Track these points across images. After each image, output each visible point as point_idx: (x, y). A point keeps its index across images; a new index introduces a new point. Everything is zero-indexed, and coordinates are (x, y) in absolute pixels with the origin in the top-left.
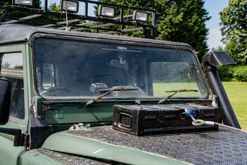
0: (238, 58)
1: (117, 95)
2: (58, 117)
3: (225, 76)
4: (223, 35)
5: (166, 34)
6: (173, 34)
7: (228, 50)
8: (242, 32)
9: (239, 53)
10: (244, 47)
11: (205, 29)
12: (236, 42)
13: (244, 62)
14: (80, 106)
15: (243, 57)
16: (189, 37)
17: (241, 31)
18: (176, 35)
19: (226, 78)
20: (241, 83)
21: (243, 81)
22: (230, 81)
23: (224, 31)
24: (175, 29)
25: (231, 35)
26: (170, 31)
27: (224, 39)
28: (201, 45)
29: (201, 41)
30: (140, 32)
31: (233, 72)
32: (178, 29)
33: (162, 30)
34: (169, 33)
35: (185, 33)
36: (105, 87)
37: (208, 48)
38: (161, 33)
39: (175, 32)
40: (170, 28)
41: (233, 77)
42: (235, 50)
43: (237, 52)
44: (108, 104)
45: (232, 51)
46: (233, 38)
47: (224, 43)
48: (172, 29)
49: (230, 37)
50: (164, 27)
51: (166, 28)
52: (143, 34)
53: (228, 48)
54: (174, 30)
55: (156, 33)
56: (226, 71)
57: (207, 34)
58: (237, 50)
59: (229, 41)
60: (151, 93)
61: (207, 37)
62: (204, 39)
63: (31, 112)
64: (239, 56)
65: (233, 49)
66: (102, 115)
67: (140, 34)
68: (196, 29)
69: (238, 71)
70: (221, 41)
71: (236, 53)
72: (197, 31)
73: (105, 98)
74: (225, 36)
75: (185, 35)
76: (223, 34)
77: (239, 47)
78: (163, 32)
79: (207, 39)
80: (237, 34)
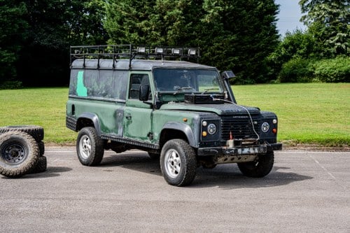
0: (325, 47)
1: (184, 91)
2: (164, 99)
3: (303, 75)
4: (303, 12)
5: (216, 13)
6: (227, 14)
7: (310, 35)
8: (333, 7)
9: (328, 39)
10: (334, 29)
11: (274, 5)
12: (322, 22)
13: (334, 53)
14: (171, 95)
15: (333, 45)
16: (249, 18)
17: (330, 5)
18: (230, 15)
19: (304, 78)
20: (325, 84)
21: (328, 82)
22: (310, 82)
23: (306, 4)
24: (229, 6)
25: (315, 11)
26: (221, 9)
27: (305, 17)
28: (267, 30)
29: (268, 24)
30: (177, 11)
31: (315, 69)
32: (234, 6)
33: (211, 7)
34: (220, 12)
35: (244, 12)
36: (180, 88)
37: (279, 34)
38: (209, 13)
39: (228, 10)
40: (222, 5)
41: (314, 76)
42: (320, 34)
43: (325, 37)
44: (182, 94)
45: (316, 36)
46: (318, 15)
47: (305, 23)
48: (225, 6)
49: (314, 15)
50: (213, 4)
51: (216, 5)
52: (182, 15)
53: (311, 32)
54: (227, 7)
55: (201, 13)
56: (305, 67)
57: (277, 13)
58: (323, 34)
59: (313, 21)
60: (198, 90)
61: (277, 16)
62: (272, 20)
63: (155, 96)
64: (326, 44)
65: (318, 33)
66: (179, 99)
67: (178, 14)
68: (260, 6)
69: (321, 67)
70: (301, 20)
71: (322, 40)
72: (261, 9)
73: (180, 92)
74: (307, 13)
75: (244, 16)
76: (304, 10)
77: (327, 29)
78: (212, 11)
79: (277, 20)
80: (324, 10)
